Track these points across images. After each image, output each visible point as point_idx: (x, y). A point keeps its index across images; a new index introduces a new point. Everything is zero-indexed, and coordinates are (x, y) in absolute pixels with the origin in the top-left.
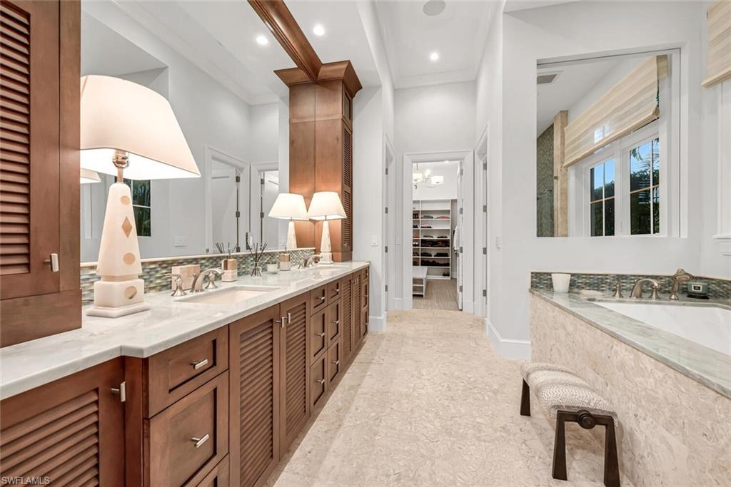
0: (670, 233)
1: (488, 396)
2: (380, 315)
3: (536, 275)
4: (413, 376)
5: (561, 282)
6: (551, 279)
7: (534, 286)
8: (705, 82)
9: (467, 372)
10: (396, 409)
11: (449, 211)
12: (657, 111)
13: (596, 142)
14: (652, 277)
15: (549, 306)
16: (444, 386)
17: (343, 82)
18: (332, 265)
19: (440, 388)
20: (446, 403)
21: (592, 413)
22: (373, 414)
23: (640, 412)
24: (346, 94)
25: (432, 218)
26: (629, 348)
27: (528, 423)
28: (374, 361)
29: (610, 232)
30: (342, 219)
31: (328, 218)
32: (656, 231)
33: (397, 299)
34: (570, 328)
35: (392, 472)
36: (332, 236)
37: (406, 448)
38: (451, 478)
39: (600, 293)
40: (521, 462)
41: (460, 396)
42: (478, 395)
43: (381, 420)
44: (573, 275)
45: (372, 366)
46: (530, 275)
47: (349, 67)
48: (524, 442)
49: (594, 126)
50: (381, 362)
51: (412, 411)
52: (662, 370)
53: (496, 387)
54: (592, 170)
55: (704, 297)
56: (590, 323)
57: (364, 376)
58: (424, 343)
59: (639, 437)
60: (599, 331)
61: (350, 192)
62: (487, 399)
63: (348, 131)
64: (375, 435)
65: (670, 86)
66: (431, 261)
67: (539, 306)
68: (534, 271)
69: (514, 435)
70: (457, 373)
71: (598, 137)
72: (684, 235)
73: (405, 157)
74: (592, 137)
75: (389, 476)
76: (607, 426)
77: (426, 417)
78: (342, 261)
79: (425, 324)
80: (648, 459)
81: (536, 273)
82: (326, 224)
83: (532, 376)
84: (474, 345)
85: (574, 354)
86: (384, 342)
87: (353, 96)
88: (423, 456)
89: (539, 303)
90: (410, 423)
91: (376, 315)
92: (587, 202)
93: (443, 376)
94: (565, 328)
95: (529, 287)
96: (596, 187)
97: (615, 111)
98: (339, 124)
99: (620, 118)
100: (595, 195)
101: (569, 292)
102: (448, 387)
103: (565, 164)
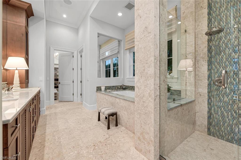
0: (120, 77)
1: (89, 120)
2: (44, 108)
3: (97, 87)
4: (65, 123)
5: (103, 88)
6: (101, 88)
7: (97, 90)
8: (125, 49)
9: (82, 117)
11: (58, 68)
12: (118, 52)
13: (106, 55)
14: (119, 86)
15: (101, 94)
16: (76, 122)
17: (26, 11)
18: (21, 90)
19: (76, 123)
20: (79, 126)
21: (114, 113)
23: (121, 110)
24: (27, 17)
25: (57, 70)
26: (119, 99)
27: (100, 122)
28: (47, 124)
29: (110, 76)
30: (25, 70)
31: (18, 69)
32: (118, 76)
33: (47, 101)
34: (107, 98)
35: (71, 147)
36: (20, 77)
38: (88, 140)
39: (110, 90)
40: (101, 130)
41: (82, 123)
42: (87, 121)
44: (105, 86)
45: (47, 125)
46: (96, 87)
47: (30, 6)
48: (101, 126)
49: (107, 51)
50: (51, 123)
52: (124, 101)
53: (91, 118)
54: (106, 61)
55: (125, 89)
56: (111, 96)
57: (46, 129)
58: (65, 113)
59: (120, 115)
60: (113, 97)
61: (27, 58)
62: (89, 121)
63: (27, 32)
65: (120, 47)
66: (56, 86)
67: (99, 95)
68: (97, 86)
69: (98, 125)
70: (79, 118)
71: (107, 54)
72: (122, 78)
73: (51, 47)
74: (105, 54)
75: (71, 149)
76: (116, 115)
78: (26, 88)
79: (62, 108)
80: (122, 118)
81: (98, 87)
82: (16, 72)
83: (101, 110)
84: (81, 110)
85: (108, 104)
86: (48, 117)
87: (29, 17)
88: (78, 140)
89: (99, 94)
90: (71, 135)
91: (42, 108)
92: (105, 69)
93: (75, 120)
94: (106, 99)
95: (96, 90)
96: (106, 65)
97: (111, 49)
98: (24, 28)
99: (112, 51)
100: (107, 67)
101: (105, 91)
102: (78, 122)
103: (100, 59)
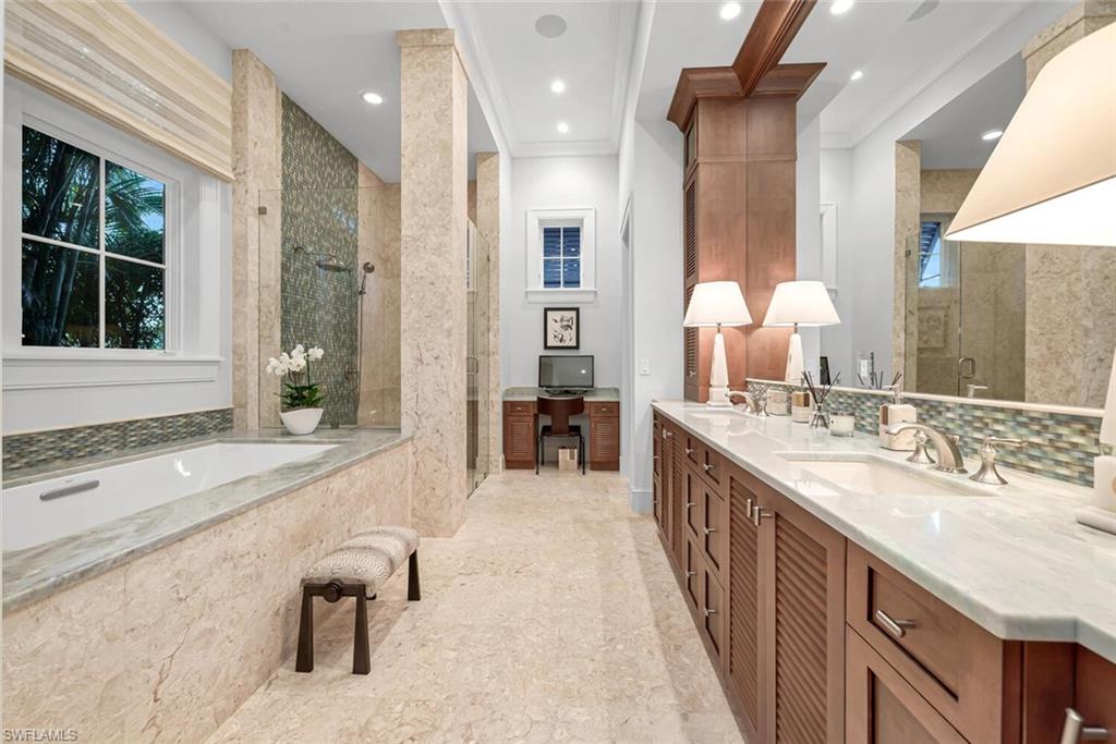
10: (585, 661)
22: (620, 647)
37: (565, 610)
43: (605, 638)
51: (558, 659)
64: (605, 620)
77: (536, 651)
